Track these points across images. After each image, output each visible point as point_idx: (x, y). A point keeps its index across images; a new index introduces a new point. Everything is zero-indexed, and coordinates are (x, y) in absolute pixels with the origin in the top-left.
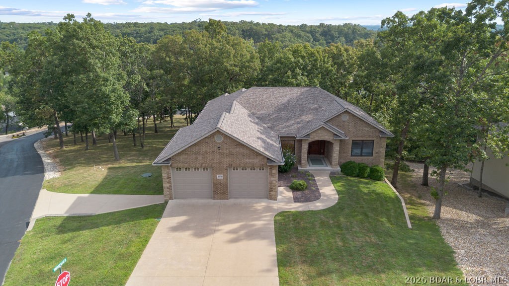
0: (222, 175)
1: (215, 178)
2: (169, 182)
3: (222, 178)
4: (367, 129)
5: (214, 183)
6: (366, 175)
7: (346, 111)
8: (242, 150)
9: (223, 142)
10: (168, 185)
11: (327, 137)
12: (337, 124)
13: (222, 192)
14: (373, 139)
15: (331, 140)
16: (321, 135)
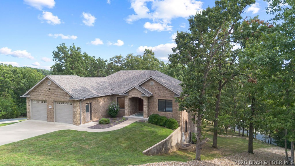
0: (51, 106)
1: (48, 108)
2: (29, 109)
3: (51, 108)
4: (166, 92)
5: (47, 111)
6: (161, 124)
7: (151, 79)
8: (60, 90)
9: (51, 85)
10: (29, 110)
11: (139, 95)
12: (148, 88)
13: (51, 117)
14: (171, 99)
15: (141, 98)
16: (135, 93)
